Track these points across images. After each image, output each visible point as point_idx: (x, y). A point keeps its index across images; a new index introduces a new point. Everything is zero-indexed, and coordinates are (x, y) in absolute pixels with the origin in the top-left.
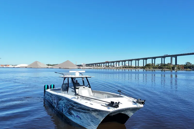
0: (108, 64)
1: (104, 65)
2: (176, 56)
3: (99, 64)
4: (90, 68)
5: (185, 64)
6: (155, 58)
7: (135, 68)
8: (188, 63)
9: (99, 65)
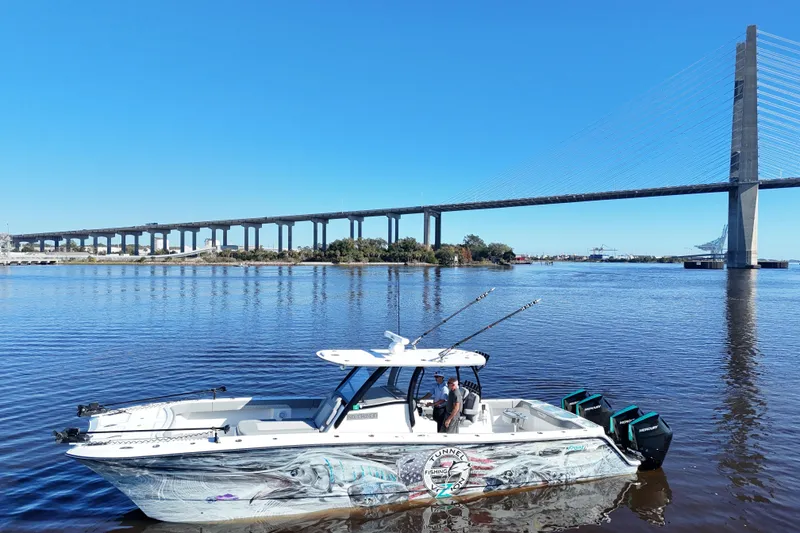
0: (137, 240)
1: (109, 241)
2: (436, 211)
3: (83, 235)
4: (43, 263)
5: (463, 243)
6: (359, 216)
7: (281, 256)
8: (473, 238)
9: (77, 242)
